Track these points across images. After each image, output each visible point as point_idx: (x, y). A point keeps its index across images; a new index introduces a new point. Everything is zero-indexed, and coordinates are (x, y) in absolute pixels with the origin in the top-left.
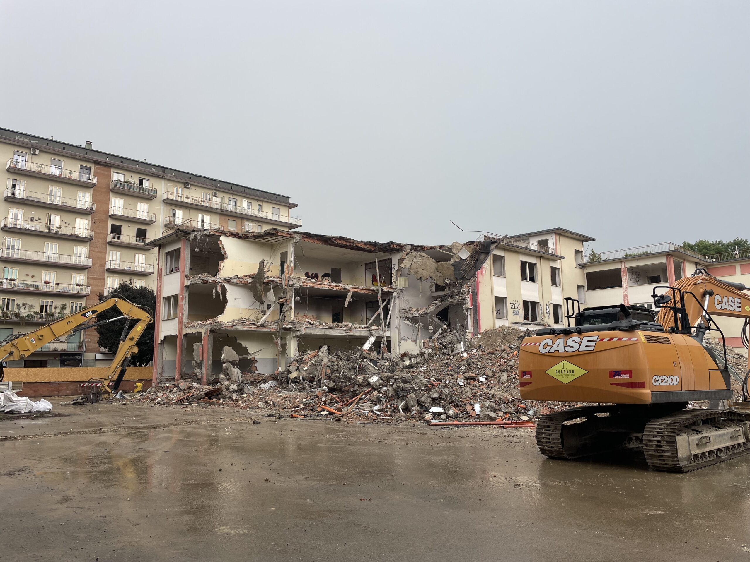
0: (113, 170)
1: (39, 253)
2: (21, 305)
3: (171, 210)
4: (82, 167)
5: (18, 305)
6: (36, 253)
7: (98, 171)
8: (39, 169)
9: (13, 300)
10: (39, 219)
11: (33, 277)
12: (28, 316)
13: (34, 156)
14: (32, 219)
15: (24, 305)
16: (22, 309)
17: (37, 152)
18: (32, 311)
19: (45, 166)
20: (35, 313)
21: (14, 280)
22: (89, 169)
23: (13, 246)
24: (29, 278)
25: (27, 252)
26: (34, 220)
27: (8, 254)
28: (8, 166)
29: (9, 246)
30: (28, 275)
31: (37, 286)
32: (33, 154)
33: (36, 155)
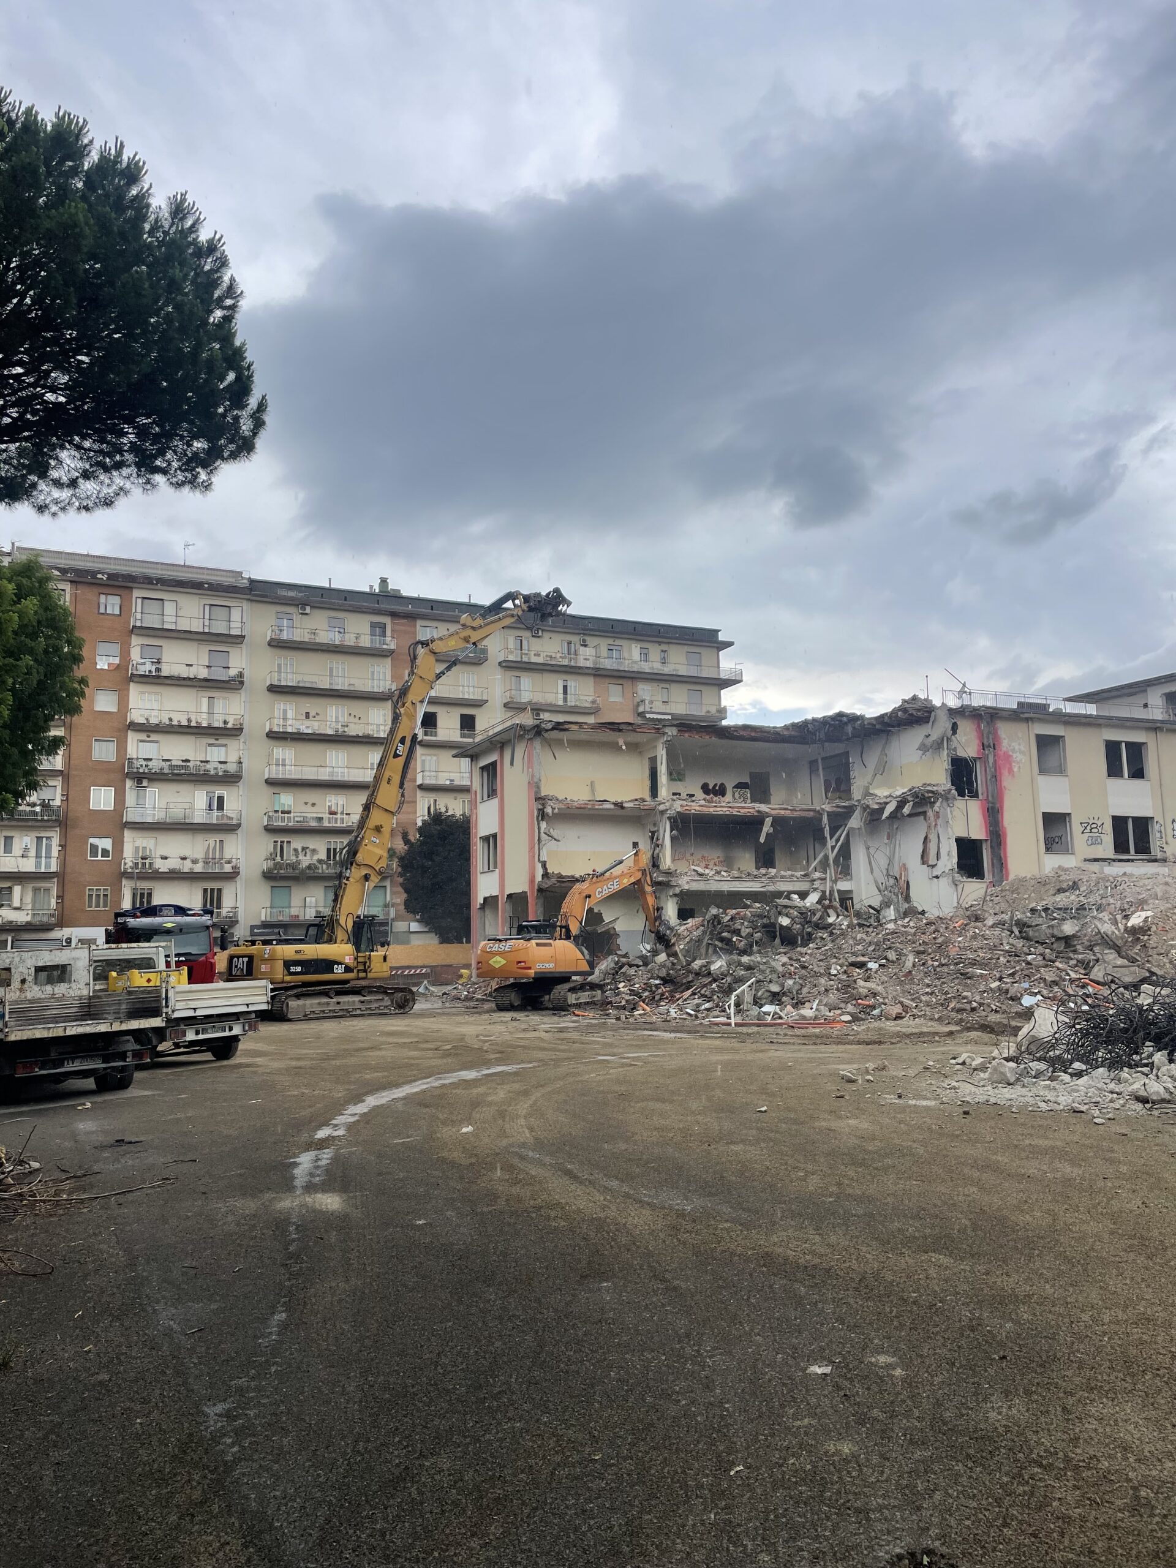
0: (419, 623)
1: (320, 769)
2: (300, 850)
3: (513, 678)
4: (373, 625)
5: (296, 850)
6: (315, 769)
7: (397, 627)
8: (313, 637)
9: (289, 842)
10: (317, 714)
11: (313, 805)
12: (309, 867)
13: (304, 616)
14: (307, 715)
15: (304, 849)
16: (301, 857)
17: (308, 610)
18: (316, 857)
19: (321, 632)
20: (320, 861)
21: (289, 812)
22: (383, 627)
23: (284, 760)
24: (309, 808)
25: (304, 768)
26: (311, 718)
27: (277, 772)
28: (268, 638)
29: (277, 760)
30: (306, 803)
31: (320, 819)
32: (302, 614)
33: (306, 614)
